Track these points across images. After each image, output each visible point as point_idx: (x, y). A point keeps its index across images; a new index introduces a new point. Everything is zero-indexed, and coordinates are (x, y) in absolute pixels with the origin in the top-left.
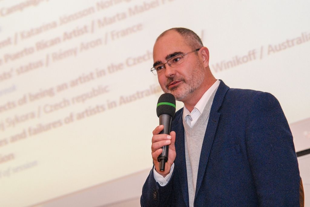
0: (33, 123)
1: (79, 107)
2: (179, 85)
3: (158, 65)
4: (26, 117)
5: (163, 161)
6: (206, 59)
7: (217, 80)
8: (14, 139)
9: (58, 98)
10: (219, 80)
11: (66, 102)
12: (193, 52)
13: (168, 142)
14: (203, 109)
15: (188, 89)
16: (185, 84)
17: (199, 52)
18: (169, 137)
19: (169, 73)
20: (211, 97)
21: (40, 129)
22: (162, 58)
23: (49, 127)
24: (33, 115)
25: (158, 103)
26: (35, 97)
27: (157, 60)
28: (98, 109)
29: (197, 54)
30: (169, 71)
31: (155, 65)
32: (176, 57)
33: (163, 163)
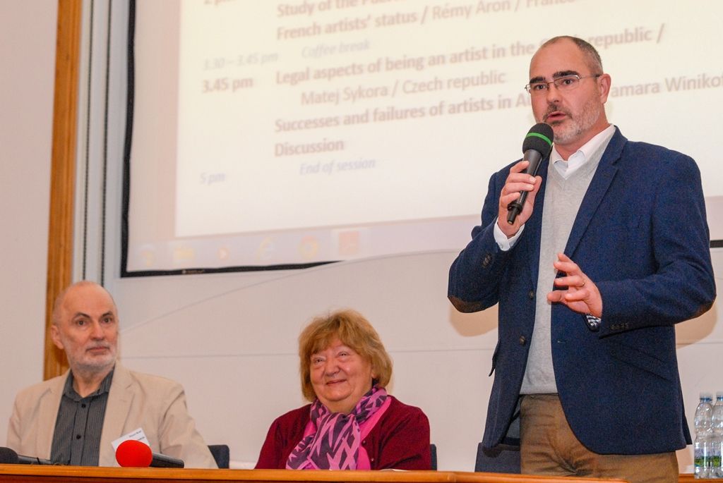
0: (382, 103)
1: (455, 96)
2: (564, 120)
3: (537, 83)
4: (374, 92)
5: (515, 210)
6: (605, 92)
7: (609, 125)
8: (350, 120)
9: (428, 74)
10: (615, 126)
11: (438, 83)
12: (591, 77)
13: (530, 187)
14: (590, 156)
15: (574, 128)
16: (571, 120)
17: (599, 79)
18: (533, 179)
19: (552, 98)
20: (604, 143)
21: (391, 115)
22: (547, 73)
23: (404, 114)
24: (385, 92)
25: (530, 131)
26: (393, 65)
27: (537, 75)
28: (484, 105)
29: (596, 81)
30: (553, 95)
31: (532, 81)
32: (568, 77)
33: (514, 214)
